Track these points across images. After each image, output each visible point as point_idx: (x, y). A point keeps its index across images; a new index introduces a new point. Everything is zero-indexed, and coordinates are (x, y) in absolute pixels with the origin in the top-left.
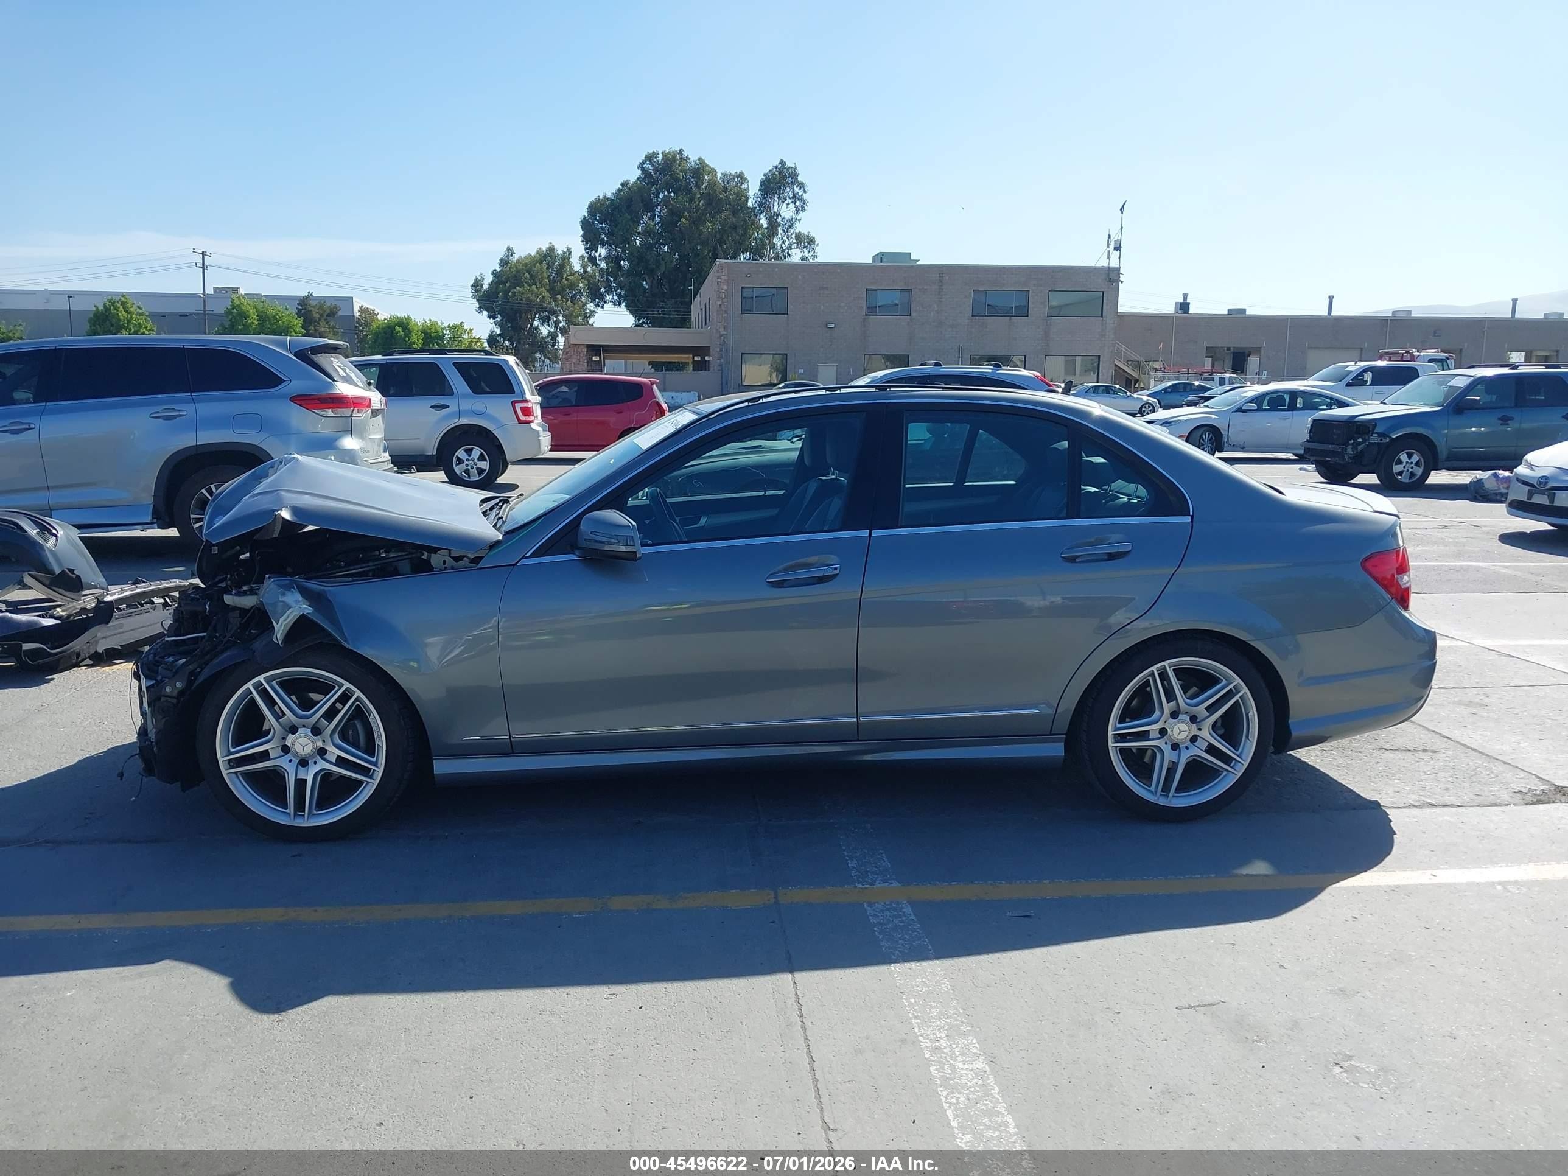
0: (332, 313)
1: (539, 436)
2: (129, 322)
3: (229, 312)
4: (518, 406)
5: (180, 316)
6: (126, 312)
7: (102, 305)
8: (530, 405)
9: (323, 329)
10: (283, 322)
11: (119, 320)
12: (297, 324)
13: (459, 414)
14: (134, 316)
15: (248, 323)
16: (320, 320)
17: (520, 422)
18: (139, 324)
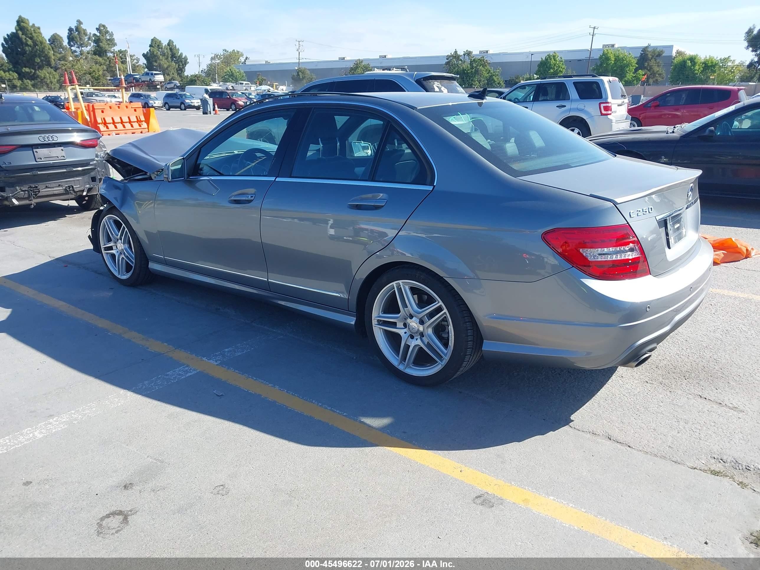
0: (659, 55)
1: (612, 123)
2: (555, 65)
3: (601, 57)
4: (602, 105)
5: (578, 61)
6: (554, 60)
7: (545, 58)
8: (610, 105)
9: (652, 64)
10: (627, 62)
11: (551, 65)
12: (634, 61)
13: (570, 110)
14: (557, 62)
15: (609, 63)
16: (652, 58)
17: (602, 114)
18: (559, 66)
